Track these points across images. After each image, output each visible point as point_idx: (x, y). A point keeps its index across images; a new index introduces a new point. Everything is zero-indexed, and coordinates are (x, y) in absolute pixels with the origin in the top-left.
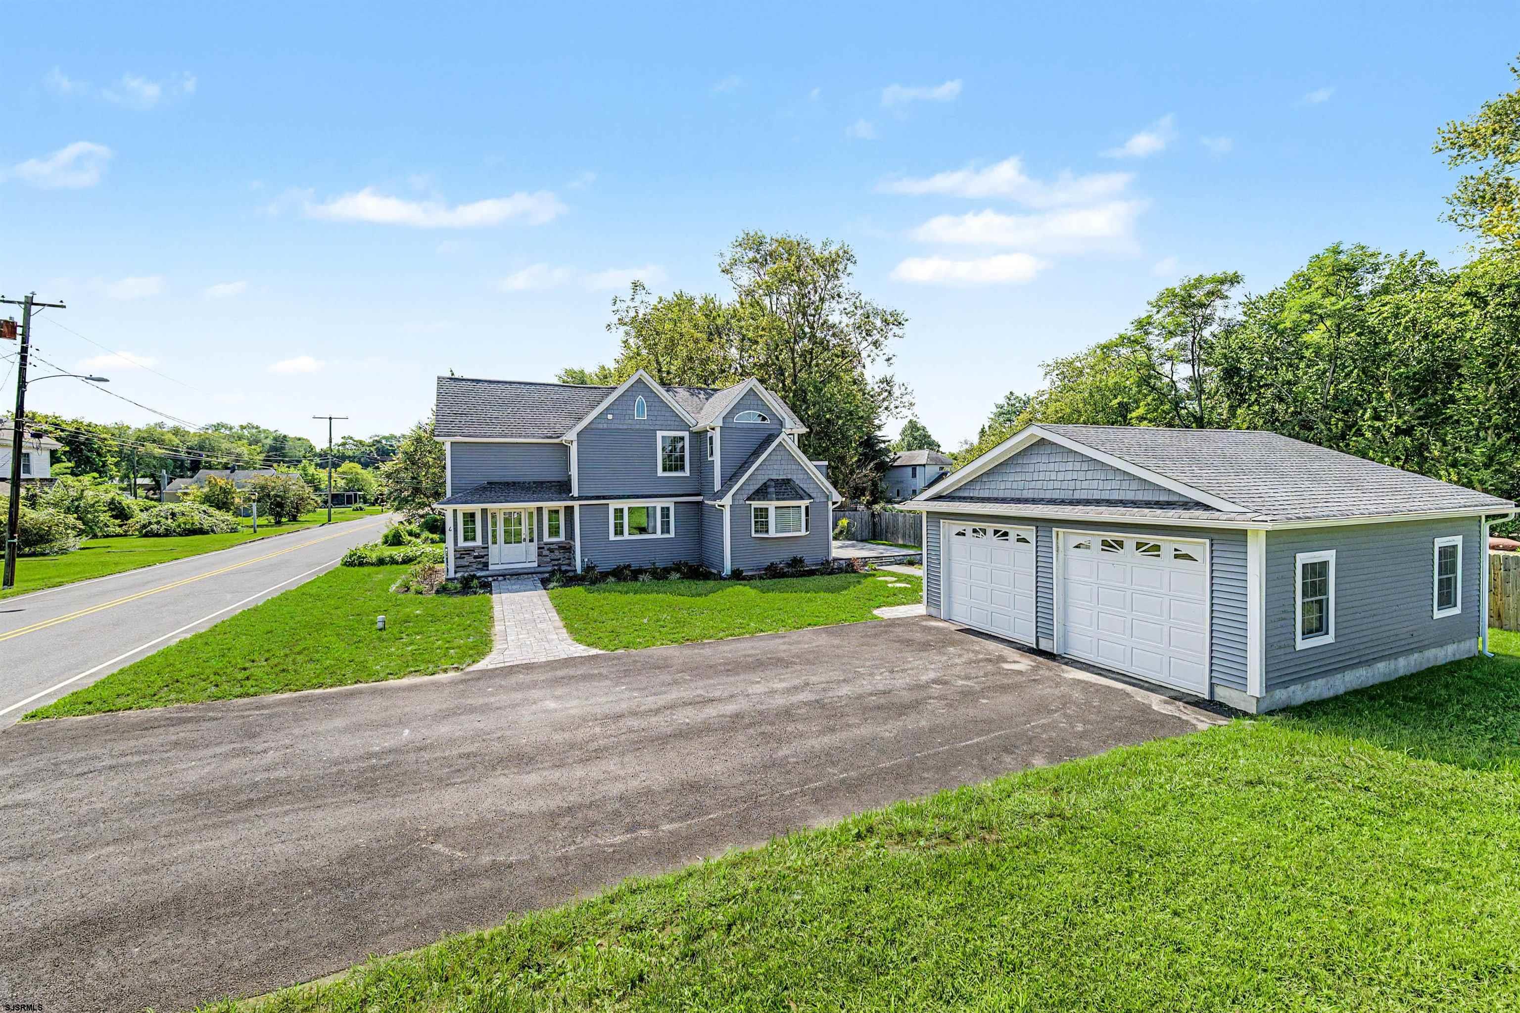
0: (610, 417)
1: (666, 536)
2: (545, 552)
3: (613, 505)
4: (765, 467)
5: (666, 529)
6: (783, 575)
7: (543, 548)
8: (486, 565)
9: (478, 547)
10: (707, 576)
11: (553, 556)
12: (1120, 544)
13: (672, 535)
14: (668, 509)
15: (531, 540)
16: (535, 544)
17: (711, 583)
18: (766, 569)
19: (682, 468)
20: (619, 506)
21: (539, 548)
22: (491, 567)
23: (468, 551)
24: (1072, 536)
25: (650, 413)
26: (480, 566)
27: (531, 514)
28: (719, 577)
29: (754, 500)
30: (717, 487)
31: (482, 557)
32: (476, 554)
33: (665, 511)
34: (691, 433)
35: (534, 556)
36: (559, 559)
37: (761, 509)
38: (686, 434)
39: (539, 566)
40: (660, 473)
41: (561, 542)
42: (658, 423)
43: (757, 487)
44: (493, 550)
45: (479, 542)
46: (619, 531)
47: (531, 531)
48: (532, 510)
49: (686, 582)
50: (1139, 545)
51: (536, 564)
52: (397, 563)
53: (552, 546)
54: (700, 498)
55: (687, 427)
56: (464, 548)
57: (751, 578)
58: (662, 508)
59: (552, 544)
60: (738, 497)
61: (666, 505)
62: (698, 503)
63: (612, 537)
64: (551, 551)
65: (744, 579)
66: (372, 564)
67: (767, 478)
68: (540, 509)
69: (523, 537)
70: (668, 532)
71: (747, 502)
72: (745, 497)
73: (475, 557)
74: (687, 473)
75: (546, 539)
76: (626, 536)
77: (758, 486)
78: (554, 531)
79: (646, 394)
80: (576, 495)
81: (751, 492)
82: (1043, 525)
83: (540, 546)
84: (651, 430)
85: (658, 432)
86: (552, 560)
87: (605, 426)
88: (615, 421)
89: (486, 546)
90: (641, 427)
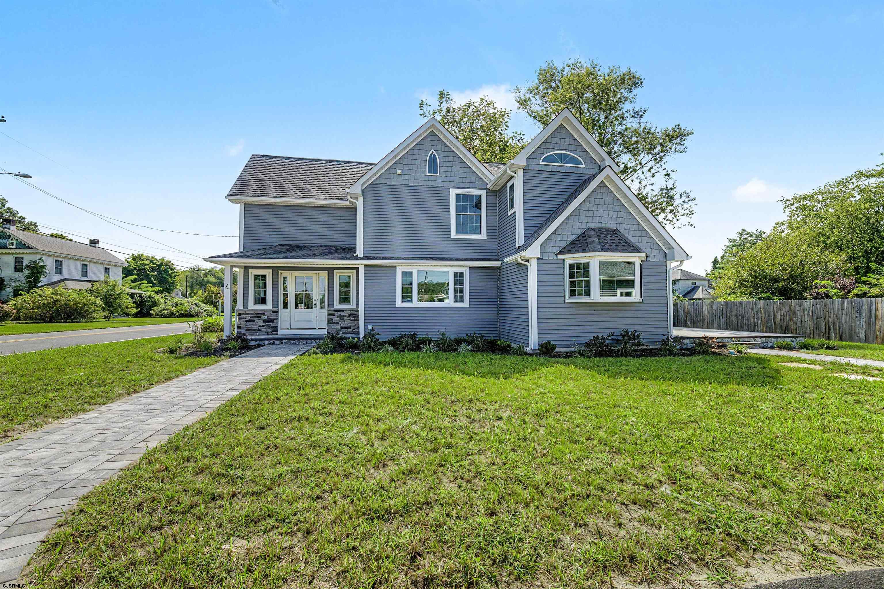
0: (399, 172)
1: (459, 305)
2: (336, 319)
3: (402, 267)
4: (582, 213)
5: (459, 293)
6: (611, 354)
7: (333, 315)
8: (275, 329)
9: (267, 311)
10: (506, 350)
11: (342, 324)
13: (466, 303)
14: (462, 275)
15: (322, 307)
16: (325, 311)
17: (510, 360)
18: (587, 345)
19: (478, 231)
20: (407, 269)
21: (329, 315)
22: (280, 332)
23: (258, 315)
25: (442, 169)
26: (269, 330)
27: (322, 278)
28: (521, 352)
29: (569, 252)
30: (519, 241)
31: (272, 321)
32: (266, 317)
33: (459, 277)
34: (488, 190)
35: (324, 323)
36: (349, 328)
37: (578, 266)
38: (483, 193)
39: (329, 333)
40: (453, 235)
41: (352, 310)
42: (452, 179)
43: (572, 238)
44: (284, 314)
45: (268, 306)
46: (407, 295)
47: (322, 297)
48: (324, 275)
49: (479, 356)
51: (326, 331)
53: (342, 314)
54: (497, 264)
55: (483, 185)
56: (252, 310)
57: (567, 355)
58: (456, 274)
59: (341, 311)
60: (548, 249)
61: (459, 270)
62: (497, 269)
63: (399, 303)
64: (342, 318)
65: (559, 355)
67: (585, 227)
68: (331, 274)
69: (314, 302)
70: (462, 300)
71: (560, 257)
72: (557, 250)
73: (265, 321)
74: (483, 235)
75: (337, 305)
76: (415, 303)
77: (574, 237)
78: (345, 299)
79: (439, 148)
80: (361, 255)
81: (564, 244)
83: (330, 313)
84: (444, 188)
85: (451, 190)
86: (342, 328)
87: (394, 182)
88: (405, 177)
89: (276, 309)
90: (434, 184)
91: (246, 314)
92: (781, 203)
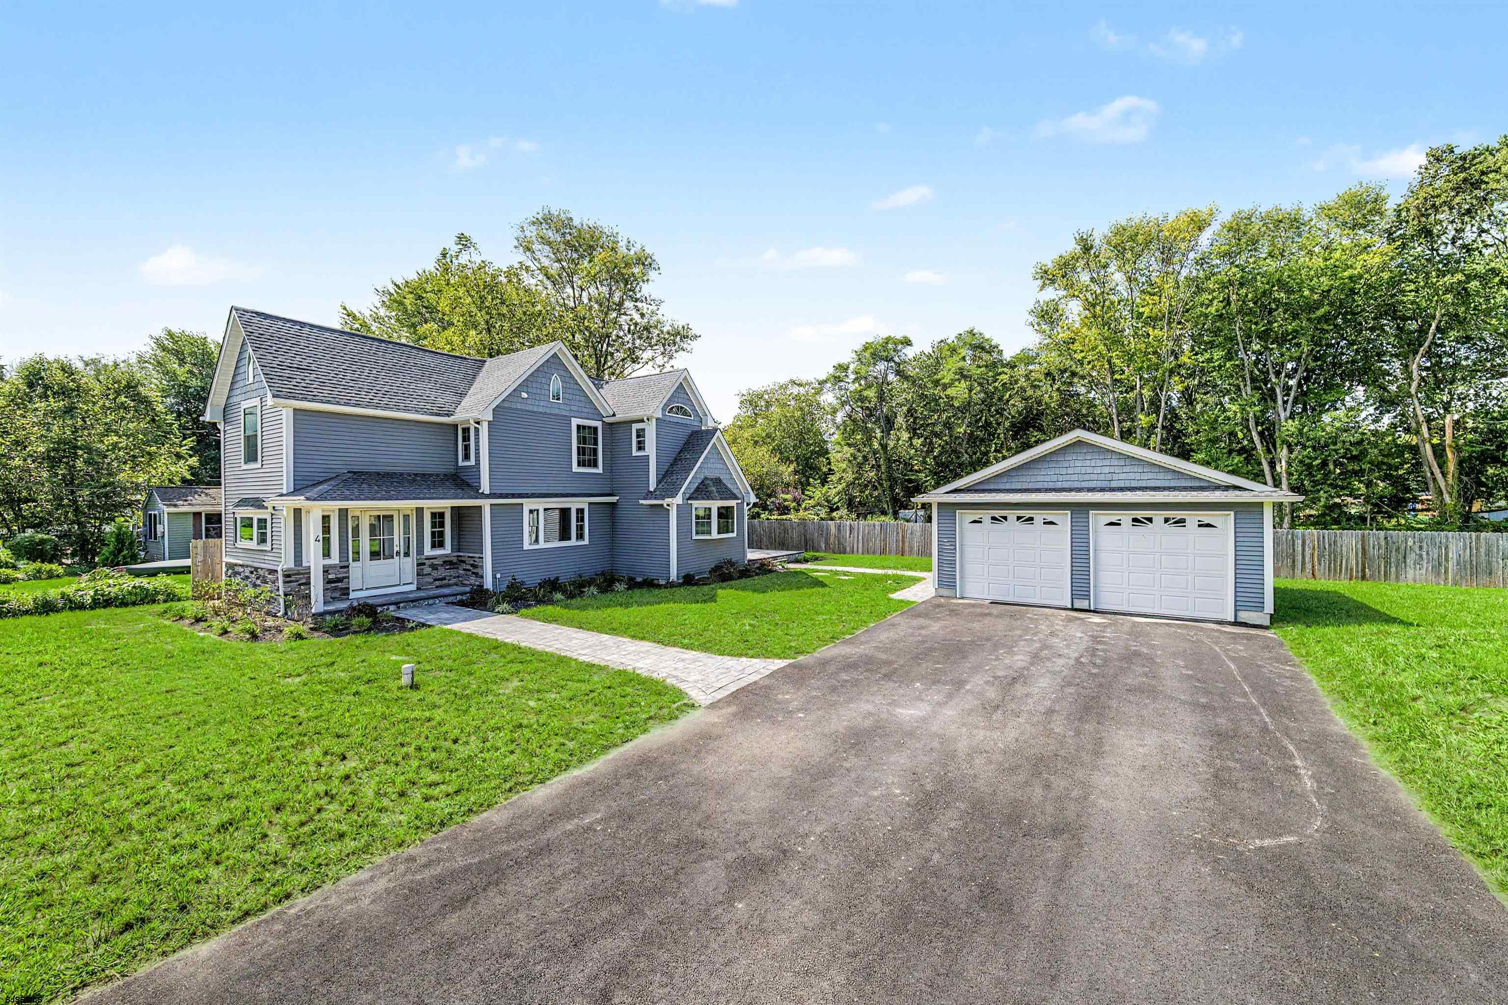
0: (524, 395)
1: (580, 543)
2: (427, 570)
3: (528, 504)
4: (703, 465)
5: (580, 536)
7: (424, 564)
8: (346, 592)
9: (333, 567)
11: (435, 574)
12: (1150, 520)
13: (586, 542)
14: (583, 511)
15: (407, 554)
16: (413, 559)
19: (595, 465)
20: (534, 507)
21: (418, 565)
22: (352, 595)
24: (1102, 517)
25: (565, 396)
26: (337, 595)
27: (406, 517)
29: (696, 499)
30: (653, 485)
31: (341, 580)
32: (330, 577)
33: (580, 511)
34: (604, 423)
35: (411, 576)
36: (444, 579)
37: (702, 509)
38: (599, 424)
39: (418, 589)
40: (575, 468)
41: (446, 556)
42: (573, 408)
43: (696, 485)
44: (355, 570)
45: (334, 560)
46: (534, 537)
47: (408, 541)
48: (409, 512)
50: (1166, 520)
51: (413, 587)
52: (81, 607)
53: (436, 562)
54: (613, 499)
55: (600, 417)
57: (703, 582)
58: (578, 510)
59: (435, 558)
60: (684, 496)
61: (580, 506)
62: (613, 505)
63: (525, 546)
64: (434, 567)
65: (695, 584)
66: (27, 612)
67: (703, 476)
68: (420, 511)
69: (396, 549)
70: (583, 538)
71: (690, 502)
72: (688, 496)
73: (329, 582)
74: (600, 470)
75: (428, 551)
76: (542, 545)
78: (437, 541)
79: (562, 373)
80: (487, 492)
81: (692, 491)
82: (1080, 509)
83: (420, 561)
84: (565, 416)
85: (573, 419)
86: (435, 580)
87: (519, 406)
88: (529, 402)
89: (346, 564)
90: (557, 412)
91: (298, 574)
92: (737, 397)
